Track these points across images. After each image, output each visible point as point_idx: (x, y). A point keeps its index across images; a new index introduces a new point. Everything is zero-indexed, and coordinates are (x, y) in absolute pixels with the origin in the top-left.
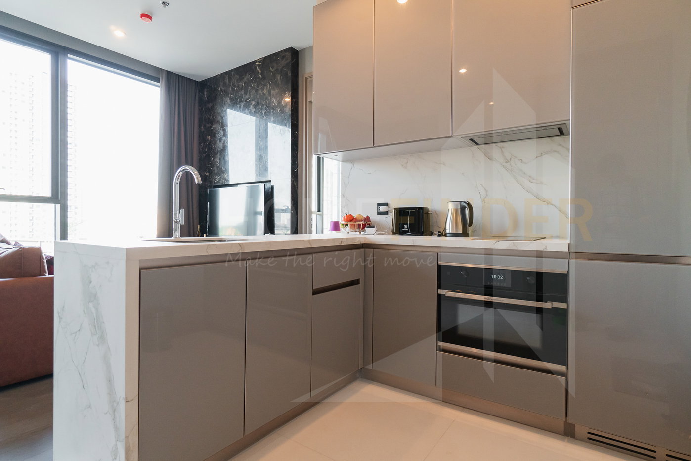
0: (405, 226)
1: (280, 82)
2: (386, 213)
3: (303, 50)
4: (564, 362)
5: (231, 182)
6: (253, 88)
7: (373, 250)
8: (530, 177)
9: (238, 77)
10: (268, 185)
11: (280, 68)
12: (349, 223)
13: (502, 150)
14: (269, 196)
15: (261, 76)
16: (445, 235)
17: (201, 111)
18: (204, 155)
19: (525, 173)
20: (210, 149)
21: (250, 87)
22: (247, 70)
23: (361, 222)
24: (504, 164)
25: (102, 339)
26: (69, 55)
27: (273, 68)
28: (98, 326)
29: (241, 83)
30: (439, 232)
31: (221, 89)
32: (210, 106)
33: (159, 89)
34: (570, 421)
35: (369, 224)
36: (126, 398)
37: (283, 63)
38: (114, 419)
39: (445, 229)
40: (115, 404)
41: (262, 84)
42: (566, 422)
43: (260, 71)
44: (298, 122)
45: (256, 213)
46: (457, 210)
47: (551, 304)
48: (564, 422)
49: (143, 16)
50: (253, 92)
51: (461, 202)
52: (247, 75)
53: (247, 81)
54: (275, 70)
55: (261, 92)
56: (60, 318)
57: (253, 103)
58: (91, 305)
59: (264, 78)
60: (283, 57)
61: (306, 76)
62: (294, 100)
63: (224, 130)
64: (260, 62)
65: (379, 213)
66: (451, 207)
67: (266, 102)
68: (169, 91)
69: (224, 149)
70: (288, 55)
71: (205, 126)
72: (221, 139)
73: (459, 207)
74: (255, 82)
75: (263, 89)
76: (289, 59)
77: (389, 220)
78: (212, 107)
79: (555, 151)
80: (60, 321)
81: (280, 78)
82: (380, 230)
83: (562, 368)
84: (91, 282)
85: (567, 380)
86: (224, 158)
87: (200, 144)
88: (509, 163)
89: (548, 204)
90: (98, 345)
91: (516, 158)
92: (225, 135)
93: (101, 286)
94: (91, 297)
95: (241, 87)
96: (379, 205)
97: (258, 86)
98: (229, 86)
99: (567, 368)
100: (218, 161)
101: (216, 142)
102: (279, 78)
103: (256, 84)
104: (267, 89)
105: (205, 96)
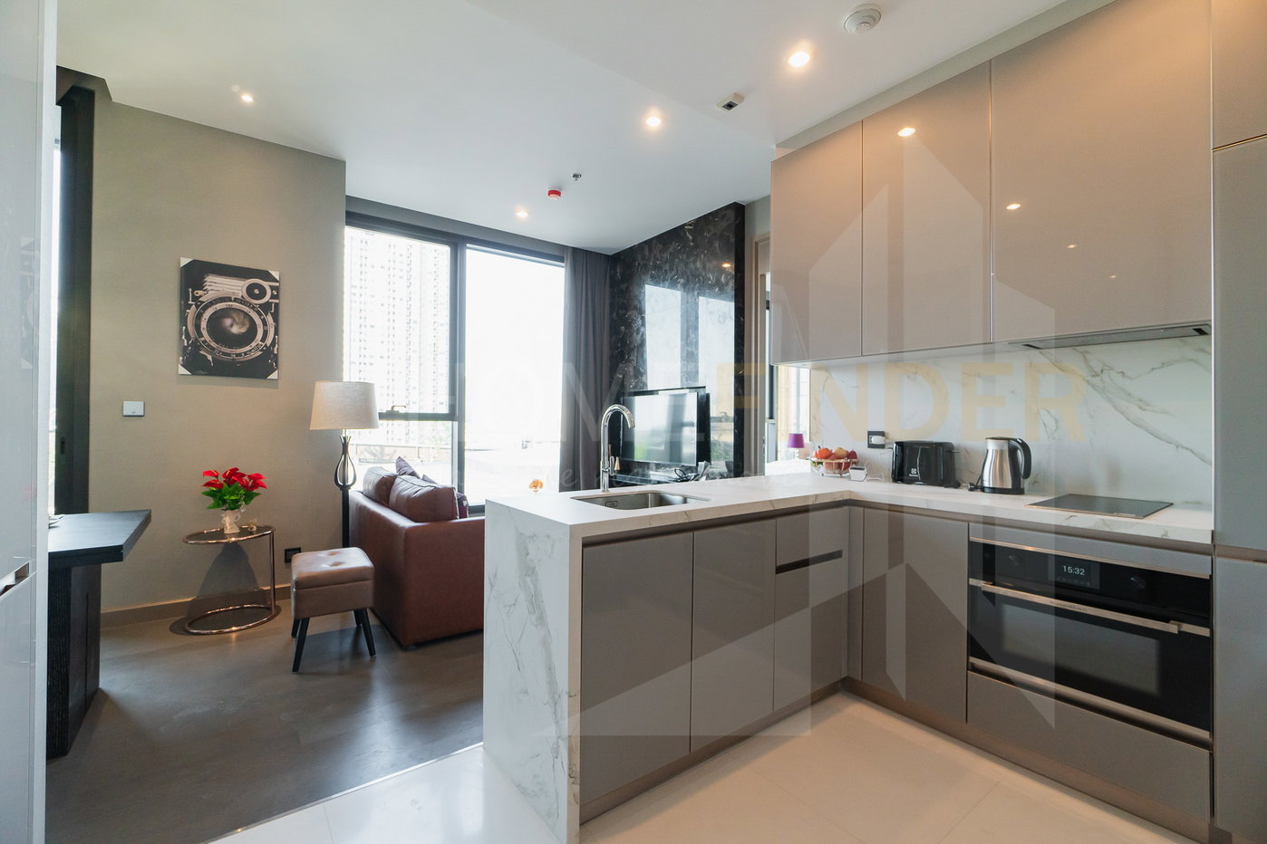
0: (914, 471)
1: (718, 250)
2: (882, 446)
3: (752, 204)
4: (1208, 724)
5: (650, 388)
6: (681, 261)
7: (862, 509)
8: (1140, 400)
9: (660, 246)
10: (702, 392)
11: (718, 232)
12: (823, 460)
13: (1085, 358)
14: (704, 406)
15: (692, 244)
16: (983, 489)
17: (613, 295)
18: (617, 351)
19: (1129, 394)
20: (624, 343)
21: (677, 260)
22: (673, 236)
23: (842, 461)
24: (1089, 378)
25: (541, 620)
26: (468, 245)
27: (709, 231)
28: (535, 603)
29: (665, 255)
30: (971, 484)
31: (639, 264)
32: (624, 286)
33: (563, 269)
34: (1221, 823)
35: (855, 463)
36: (569, 692)
37: (724, 224)
38: (555, 712)
39: (981, 478)
40: (556, 697)
41: (694, 255)
42: (1211, 826)
43: (691, 238)
44: (744, 304)
45: (682, 425)
46: (1002, 452)
47: (1176, 627)
48: (1209, 825)
49: (551, 192)
50: (682, 266)
51: (1008, 439)
52: (674, 243)
53: (673, 251)
54: (712, 235)
55: (692, 266)
56: (492, 585)
57: (682, 281)
58: (528, 579)
59: (697, 246)
60: (723, 217)
61: (756, 239)
62: (739, 275)
63: (643, 318)
64: (690, 225)
65: (871, 446)
66: (992, 446)
67: (699, 279)
68: (575, 271)
69: (642, 344)
70: (731, 214)
71: (617, 313)
72: (638, 330)
73: (1006, 448)
74: (684, 253)
75: (695, 262)
76: (732, 219)
77: (887, 457)
78: (627, 288)
79: (1191, 360)
80: (491, 589)
81: (719, 246)
82: (873, 473)
83: (1203, 734)
84: (528, 554)
85: (1212, 755)
86: (642, 356)
87: (611, 336)
88: (1098, 379)
89: (1177, 447)
90: (536, 626)
91: (1112, 369)
92: (643, 324)
93: (539, 560)
94: (528, 570)
95: (665, 260)
96: (871, 434)
97: (688, 258)
98: (649, 260)
99: (1212, 734)
100: (635, 359)
101: (631, 335)
102: (717, 246)
103: (685, 256)
104: (701, 261)
105: (618, 274)
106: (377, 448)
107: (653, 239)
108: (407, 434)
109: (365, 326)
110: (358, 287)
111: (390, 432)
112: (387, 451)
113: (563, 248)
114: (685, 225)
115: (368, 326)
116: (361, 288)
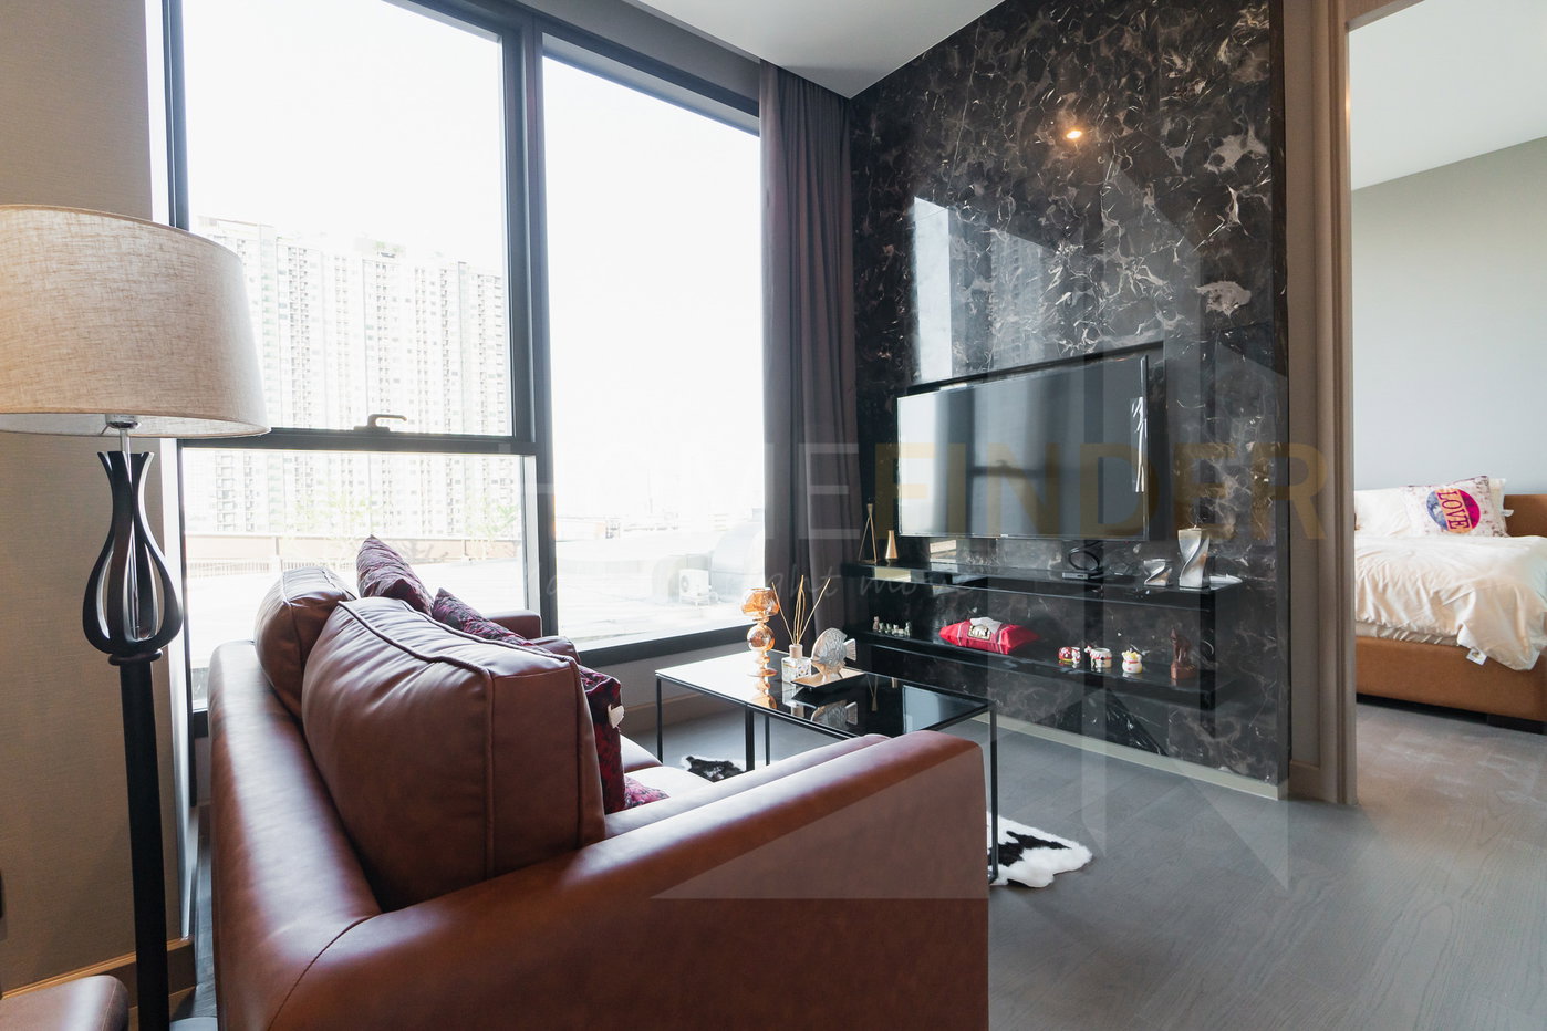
6: (1067, 49)
9: (999, 34)
17: (859, 181)
18: (875, 303)
20: (893, 281)
21: (1053, 52)
29: (1013, 52)
31: (932, 95)
32: (890, 156)
41: (1110, 23)
50: (1069, 61)
52: (1040, 14)
53: (1039, 35)
55: (1106, 51)
57: (1071, 97)
67: (1133, 79)
71: (875, 218)
74: (1076, 27)
75: (1113, 40)
78: (900, 160)
87: (857, 274)
95: (1012, 64)
97: (1090, 36)
98: (964, 74)
103: (1080, 35)
104: (1138, 29)
105: (873, 134)
106: (408, 544)
107: (975, 24)
108: (450, 524)
109: (387, 381)
110: (376, 328)
111: (427, 522)
112: (420, 546)
113: (756, 68)
115: (391, 381)
116: (380, 328)
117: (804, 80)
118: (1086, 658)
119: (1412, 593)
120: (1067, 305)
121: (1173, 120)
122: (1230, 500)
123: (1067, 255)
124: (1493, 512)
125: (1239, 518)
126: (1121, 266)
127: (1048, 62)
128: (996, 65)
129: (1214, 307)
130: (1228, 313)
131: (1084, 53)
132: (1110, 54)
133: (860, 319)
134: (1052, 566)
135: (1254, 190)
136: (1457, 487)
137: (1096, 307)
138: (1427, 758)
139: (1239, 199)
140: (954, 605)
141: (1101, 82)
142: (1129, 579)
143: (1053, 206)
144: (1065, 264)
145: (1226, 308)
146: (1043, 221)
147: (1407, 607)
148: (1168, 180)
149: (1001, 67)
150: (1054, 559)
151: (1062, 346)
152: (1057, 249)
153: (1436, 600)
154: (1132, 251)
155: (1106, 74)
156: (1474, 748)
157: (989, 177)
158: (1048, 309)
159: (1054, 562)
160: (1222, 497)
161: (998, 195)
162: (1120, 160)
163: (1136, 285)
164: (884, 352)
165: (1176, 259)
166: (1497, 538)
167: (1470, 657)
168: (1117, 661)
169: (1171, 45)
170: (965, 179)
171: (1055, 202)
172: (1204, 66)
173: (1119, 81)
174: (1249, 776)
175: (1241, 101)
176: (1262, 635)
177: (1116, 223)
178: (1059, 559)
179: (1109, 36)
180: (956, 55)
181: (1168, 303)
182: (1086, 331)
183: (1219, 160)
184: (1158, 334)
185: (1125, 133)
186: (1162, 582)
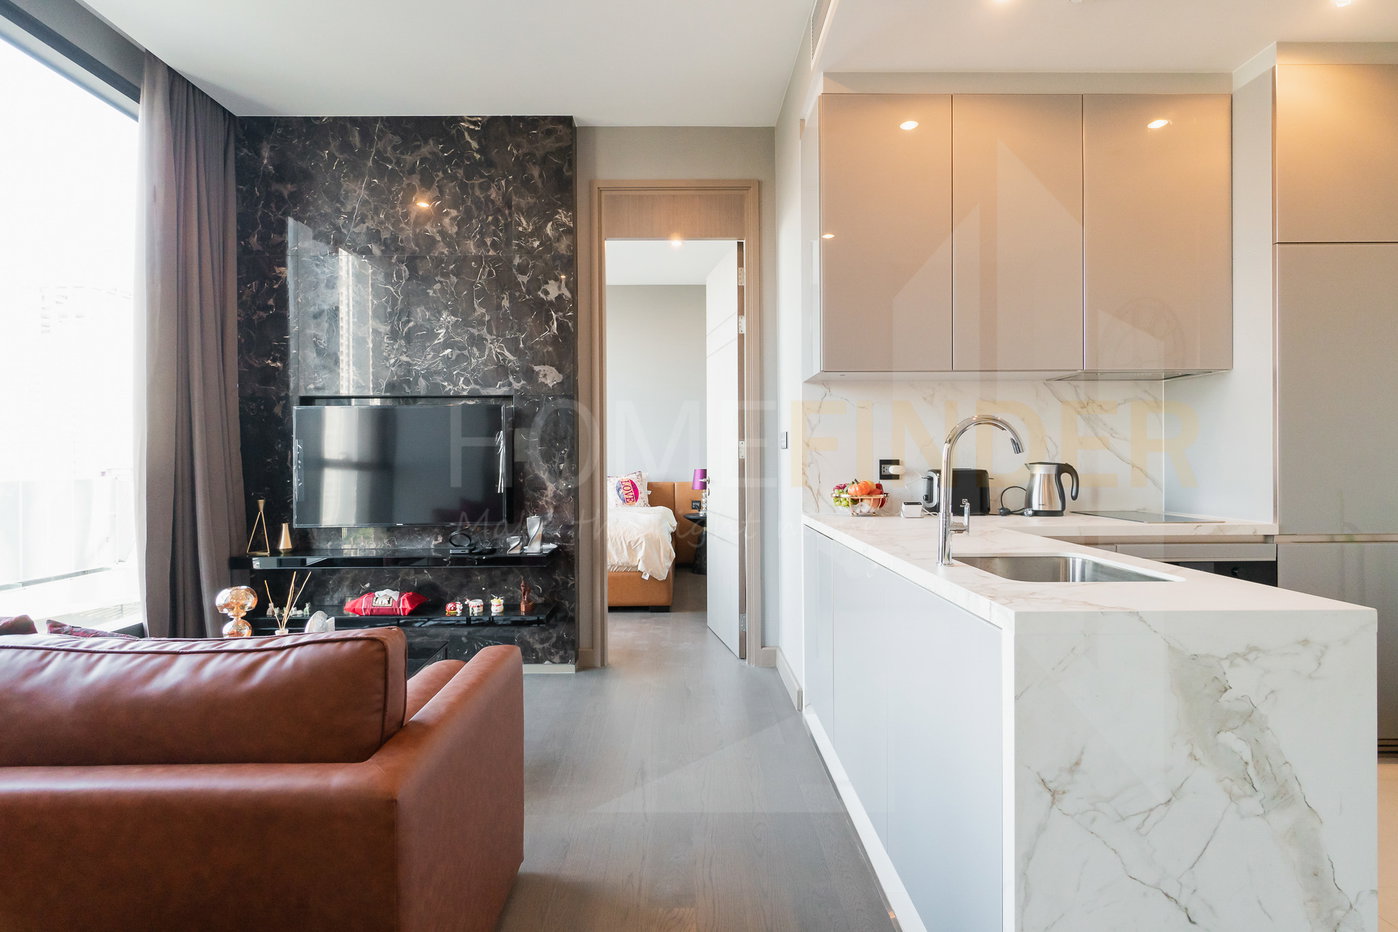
1: (540, 185)
2: (896, 477)
3: (590, 130)
6: (449, 177)
9: (397, 139)
11: (539, 154)
15: (478, 156)
17: (247, 198)
21: (440, 174)
22: (428, 130)
27: (517, 147)
29: (408, 158)
31: (332, 157)
32: (284, 189)
37: (550, 144)
39: (1030, 505)
41: (482, 176)
43: (474, 145)
46: (1049, 476)
50: (452, 187)
52: (431, 142)
53: (429, 157)
54: (525, 155)
57: (454, 213)
59: (488, 163)
60: (549, 133)
61: (599, 184)
64: (475, 123)
65: (884, 476)
67: (496, 220)
70: (566, 132)
72: (332, 281)
74: (458, 165)
75: (485, 188)
76: (567, 141)
81: (541, 176)
84: (1224, 690)
89: (1133, 467)
94: (1228, 719)
95: (407, 167)
96: (883, 462)
97: (468, 177)
98: (364, 155)
100: (323, 335)
101: (310, 287)
102: (536, 174)
103: (460, 173)
104: (499, 189)
105: (265, 161)
107: (375, 119)
114: (462, 119)
117: (194, 86)
118: (466, 608)
119: (619, 544)
120: (449, 358)
121: (520, 257)
122: (551, 498)
123: (449, 322)
124: (644, 493)
125: (556, 509)
126: (487, 340)
127: (437, 179)
128: (394, 161)
129: (543, 380)
130: (551, 386)
131: (463, 187)
132: (481, 196)
133: (244, 325)
134: (435, 545)
135: (564, 316)
136: (630, 477)
137: (470, 364)
138: (630, 635)
139: (557, 319)
140: (347, 583)
141: (476, 214)
142: (493, 551)
143: (439, 284)
144: (447, 328)
145: (550, 382)
146: (431, 292)
147: (617, 553)
148: (517, 294)
149: (398, 163)
150: (436, 540)
151: (444, 387)
152: (441, 316)
153: (629, 546)
154: (495, 332)
155: (479, 208)
156: (647, 625)
157: (385, 243)
158: (434, 357)
159: (437, 542)
160: (547, 496)
161: (393, 261)
162: (487, 270)
163: (497, 357)
164: (274, 361)
165: (521, 345)
166: (646, 508)
167: (643, 577)
168: (487, 607)
169: (519, 210)
170: (363, 237)
171: (441, 282)
172: (538, 232)
173: (487, 218)
174: (561, 663)
175: (558, 263)
176: (568, 578)
177: (484, 311)
178: (440, 539)
179: (481, 183)
180: (357, 134)
181: (516, 372)
182: (462, 379)
183: (546, 293)
184: (510, 390)
185: (490, 253)
186: (517, 551)
